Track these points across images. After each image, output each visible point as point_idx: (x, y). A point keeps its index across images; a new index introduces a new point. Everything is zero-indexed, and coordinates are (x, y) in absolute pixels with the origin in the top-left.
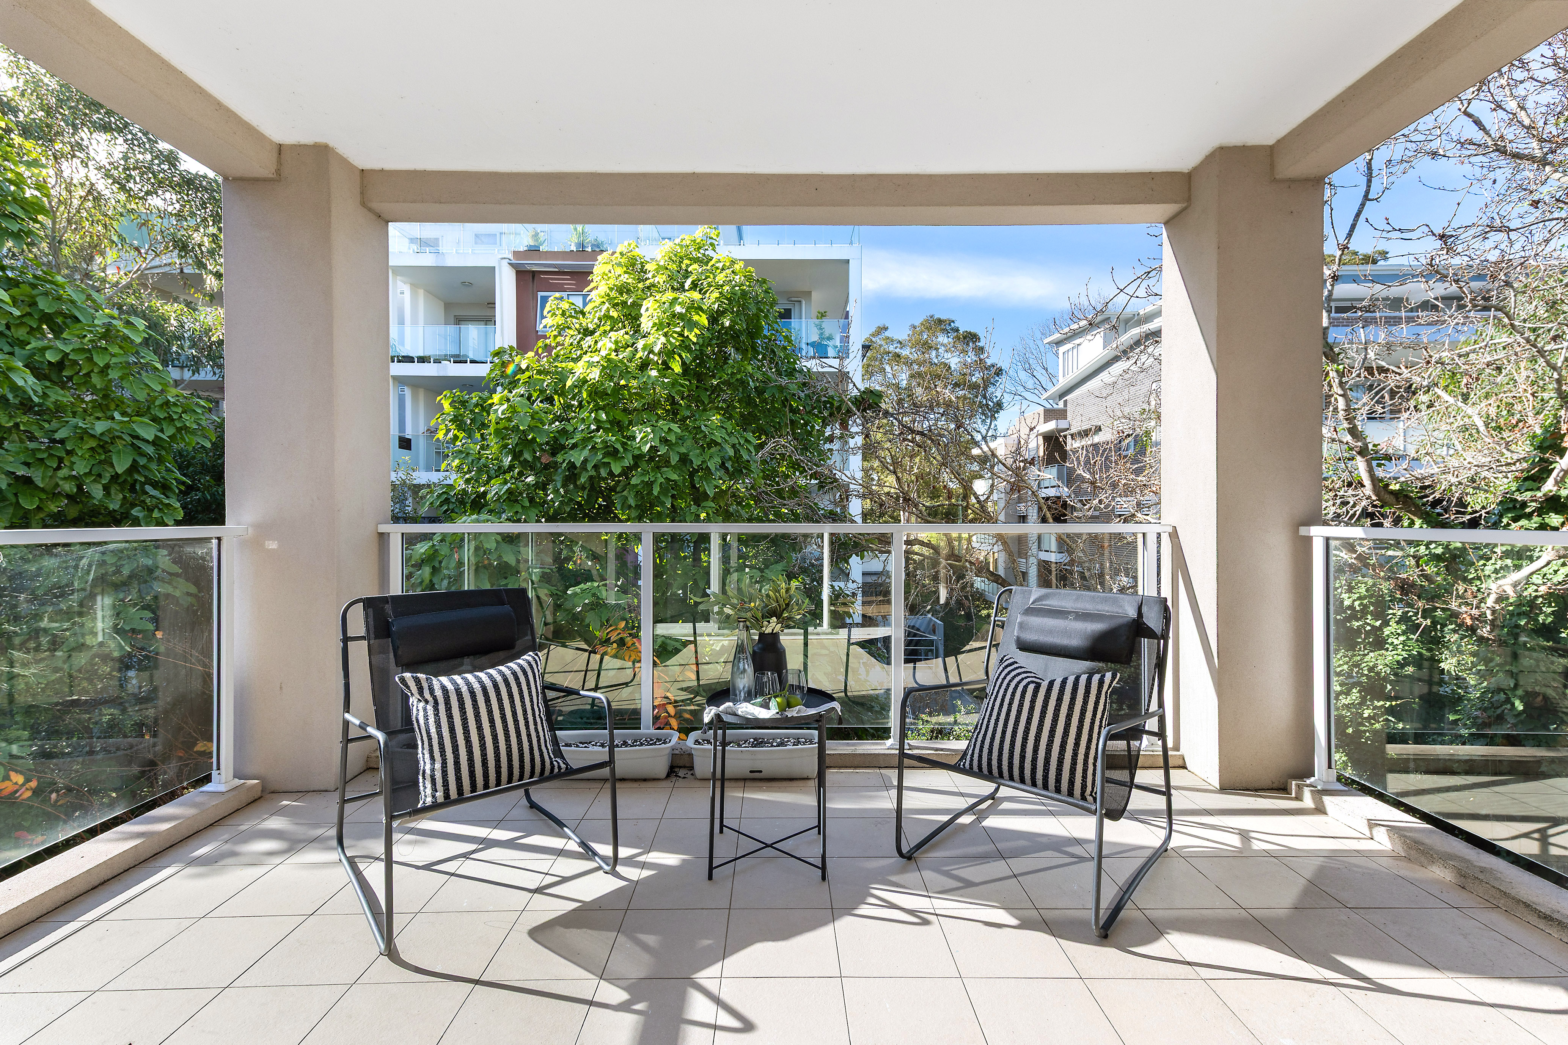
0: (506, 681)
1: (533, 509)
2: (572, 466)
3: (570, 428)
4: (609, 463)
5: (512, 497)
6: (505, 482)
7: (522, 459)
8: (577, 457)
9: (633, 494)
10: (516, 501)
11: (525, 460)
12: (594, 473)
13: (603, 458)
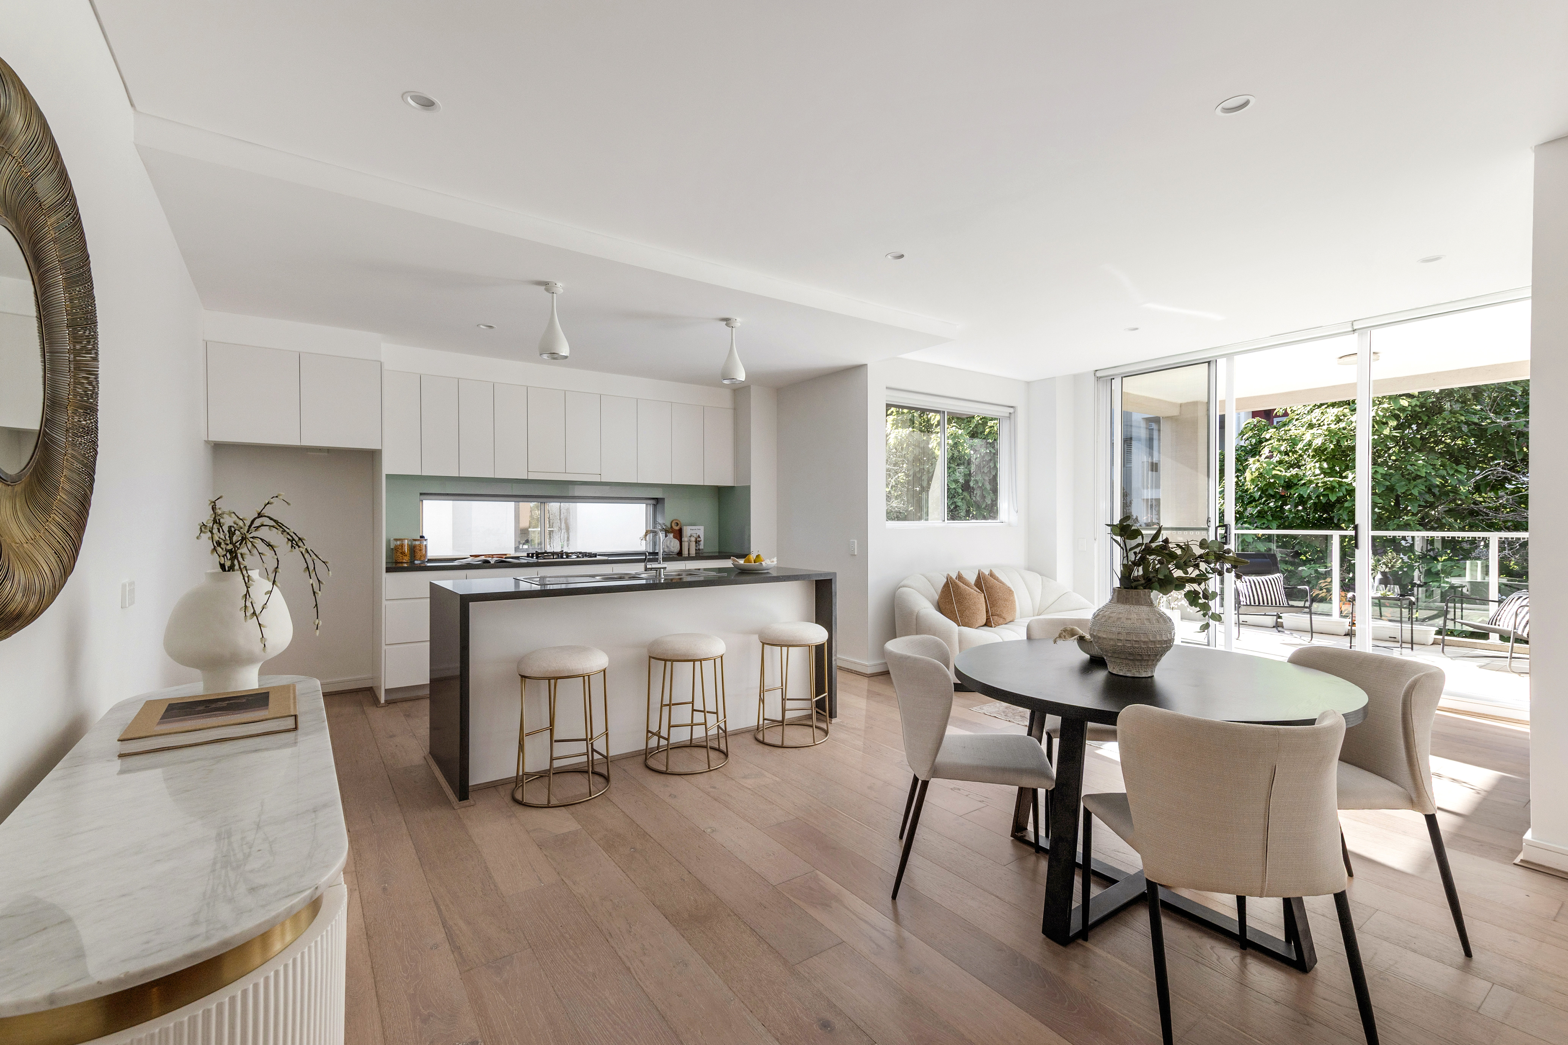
0: (1266, 581)
1: (1274, 521)
2: (1301, 497)
3: (1301, 473)
4: (1328, 494)
5: (1261, 515)
6: (1256, 507)
7: (1267, 493)
8: (1305, 492)
9: (1346, 513)
10: (1263, 517)
11: (1269, 494)
12: (1317, 501)
13: (1324, 491)
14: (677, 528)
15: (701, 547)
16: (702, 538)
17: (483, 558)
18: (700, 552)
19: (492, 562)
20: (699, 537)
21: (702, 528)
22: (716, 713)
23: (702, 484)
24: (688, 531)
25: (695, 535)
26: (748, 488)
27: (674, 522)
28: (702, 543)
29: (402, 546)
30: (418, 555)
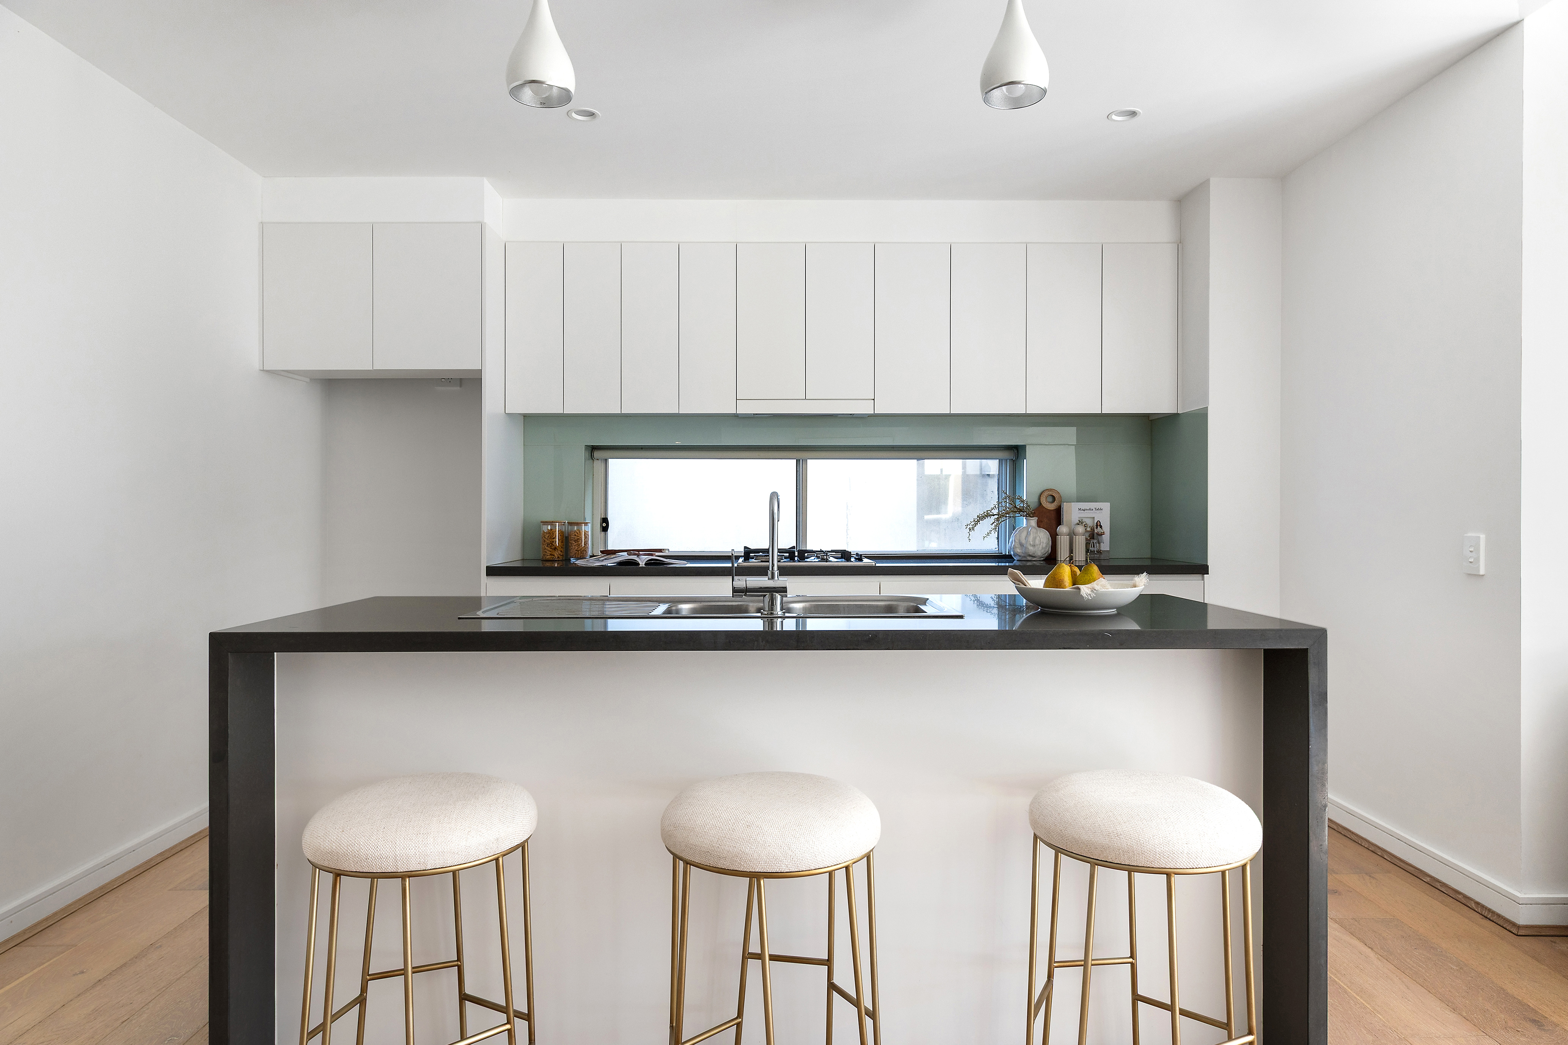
14: (1052, 507)
15: (1105, 546)
16: (1106, 528)
17: (625, 556)
18: (1102, 557)
19: (642, 564)
20: (1099, 525)
21: (1106, 506)
22: (828, 962)
23: (1098, 411)
24: (1073, 513)
25: (1089, 522)
26: (1201, 417)
27: (1046, 494)
28: (1106, 538)
29: (551, 533)
30: (574, 548)
